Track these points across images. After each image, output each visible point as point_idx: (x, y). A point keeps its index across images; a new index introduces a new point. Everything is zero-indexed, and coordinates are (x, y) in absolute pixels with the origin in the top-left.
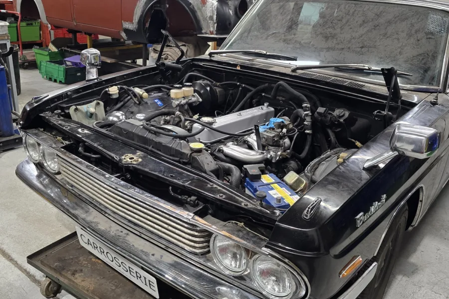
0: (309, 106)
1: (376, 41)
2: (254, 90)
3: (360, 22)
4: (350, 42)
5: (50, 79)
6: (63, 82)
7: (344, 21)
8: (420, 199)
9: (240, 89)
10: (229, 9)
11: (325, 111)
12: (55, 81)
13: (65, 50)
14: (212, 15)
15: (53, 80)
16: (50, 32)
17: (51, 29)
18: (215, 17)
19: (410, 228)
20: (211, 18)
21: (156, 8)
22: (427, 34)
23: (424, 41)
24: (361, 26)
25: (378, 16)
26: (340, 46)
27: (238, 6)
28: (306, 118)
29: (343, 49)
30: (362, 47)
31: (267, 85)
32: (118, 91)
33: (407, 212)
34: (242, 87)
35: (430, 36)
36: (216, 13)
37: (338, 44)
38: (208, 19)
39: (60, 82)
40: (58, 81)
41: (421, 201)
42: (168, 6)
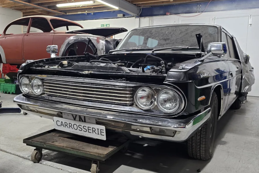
0: (164, 62)
1: (188, 39)
2: (134, 63)
3: (179, 33)
4: (176, 40)
5: (6, 93)
6: (14, 93)
7: (172, 33)
8: (222, 98)
9: (127, 64)
10: (111, 45)
11: (172, 64)
12: (9, 93)
13: (14, 78)
14: (103, 47)
15: (8, 93)
16: (2, 74)
17: (2, 73)
18: (104, 48)
19: (220, 117)
20: (102, 49)
21: (71, 49)
22: (209, 34)
23: (209, 37)
24: (180, 34)
25: (187, 30)
26: (172, 42)
27: (115, 44)
28: (163, 68)
29: (174, 43)
30: (182, 41)
31: (141, 59)
32: (67, 63)
33: (217, 97)
34: (128, 63)
35: (211, 35)
36: (105, 47)
37: (171, 41)
38: (101, 50)
39: (13, 93)
40: (11, 93)
41: (222, 99)
42: (77, 48)
